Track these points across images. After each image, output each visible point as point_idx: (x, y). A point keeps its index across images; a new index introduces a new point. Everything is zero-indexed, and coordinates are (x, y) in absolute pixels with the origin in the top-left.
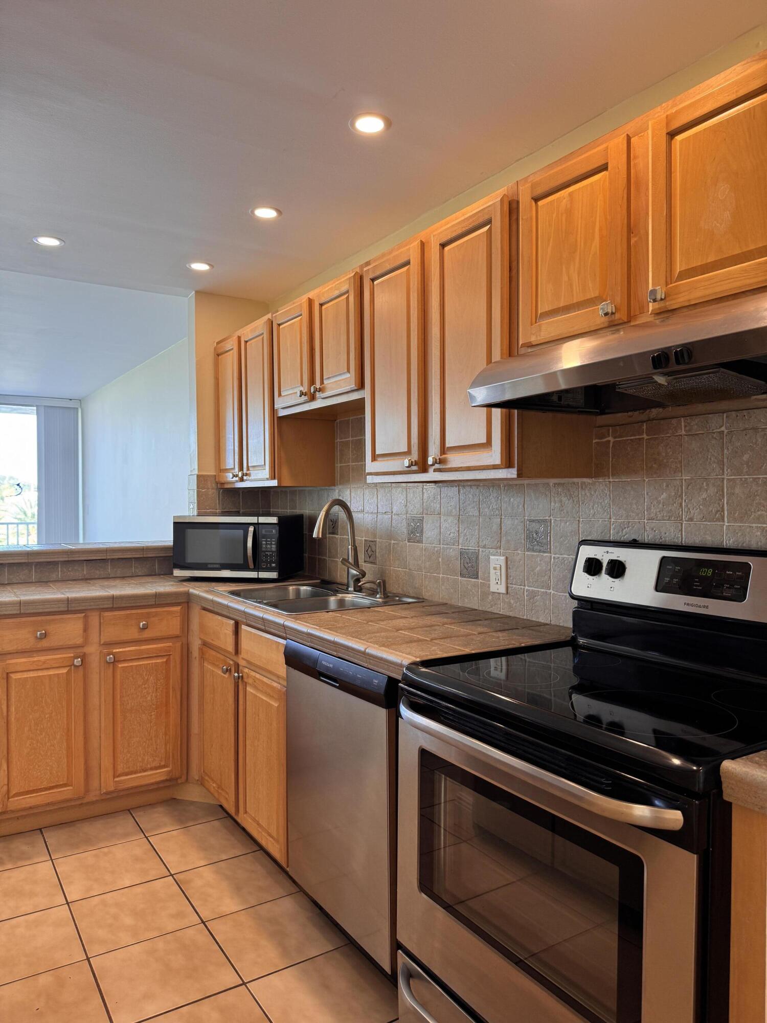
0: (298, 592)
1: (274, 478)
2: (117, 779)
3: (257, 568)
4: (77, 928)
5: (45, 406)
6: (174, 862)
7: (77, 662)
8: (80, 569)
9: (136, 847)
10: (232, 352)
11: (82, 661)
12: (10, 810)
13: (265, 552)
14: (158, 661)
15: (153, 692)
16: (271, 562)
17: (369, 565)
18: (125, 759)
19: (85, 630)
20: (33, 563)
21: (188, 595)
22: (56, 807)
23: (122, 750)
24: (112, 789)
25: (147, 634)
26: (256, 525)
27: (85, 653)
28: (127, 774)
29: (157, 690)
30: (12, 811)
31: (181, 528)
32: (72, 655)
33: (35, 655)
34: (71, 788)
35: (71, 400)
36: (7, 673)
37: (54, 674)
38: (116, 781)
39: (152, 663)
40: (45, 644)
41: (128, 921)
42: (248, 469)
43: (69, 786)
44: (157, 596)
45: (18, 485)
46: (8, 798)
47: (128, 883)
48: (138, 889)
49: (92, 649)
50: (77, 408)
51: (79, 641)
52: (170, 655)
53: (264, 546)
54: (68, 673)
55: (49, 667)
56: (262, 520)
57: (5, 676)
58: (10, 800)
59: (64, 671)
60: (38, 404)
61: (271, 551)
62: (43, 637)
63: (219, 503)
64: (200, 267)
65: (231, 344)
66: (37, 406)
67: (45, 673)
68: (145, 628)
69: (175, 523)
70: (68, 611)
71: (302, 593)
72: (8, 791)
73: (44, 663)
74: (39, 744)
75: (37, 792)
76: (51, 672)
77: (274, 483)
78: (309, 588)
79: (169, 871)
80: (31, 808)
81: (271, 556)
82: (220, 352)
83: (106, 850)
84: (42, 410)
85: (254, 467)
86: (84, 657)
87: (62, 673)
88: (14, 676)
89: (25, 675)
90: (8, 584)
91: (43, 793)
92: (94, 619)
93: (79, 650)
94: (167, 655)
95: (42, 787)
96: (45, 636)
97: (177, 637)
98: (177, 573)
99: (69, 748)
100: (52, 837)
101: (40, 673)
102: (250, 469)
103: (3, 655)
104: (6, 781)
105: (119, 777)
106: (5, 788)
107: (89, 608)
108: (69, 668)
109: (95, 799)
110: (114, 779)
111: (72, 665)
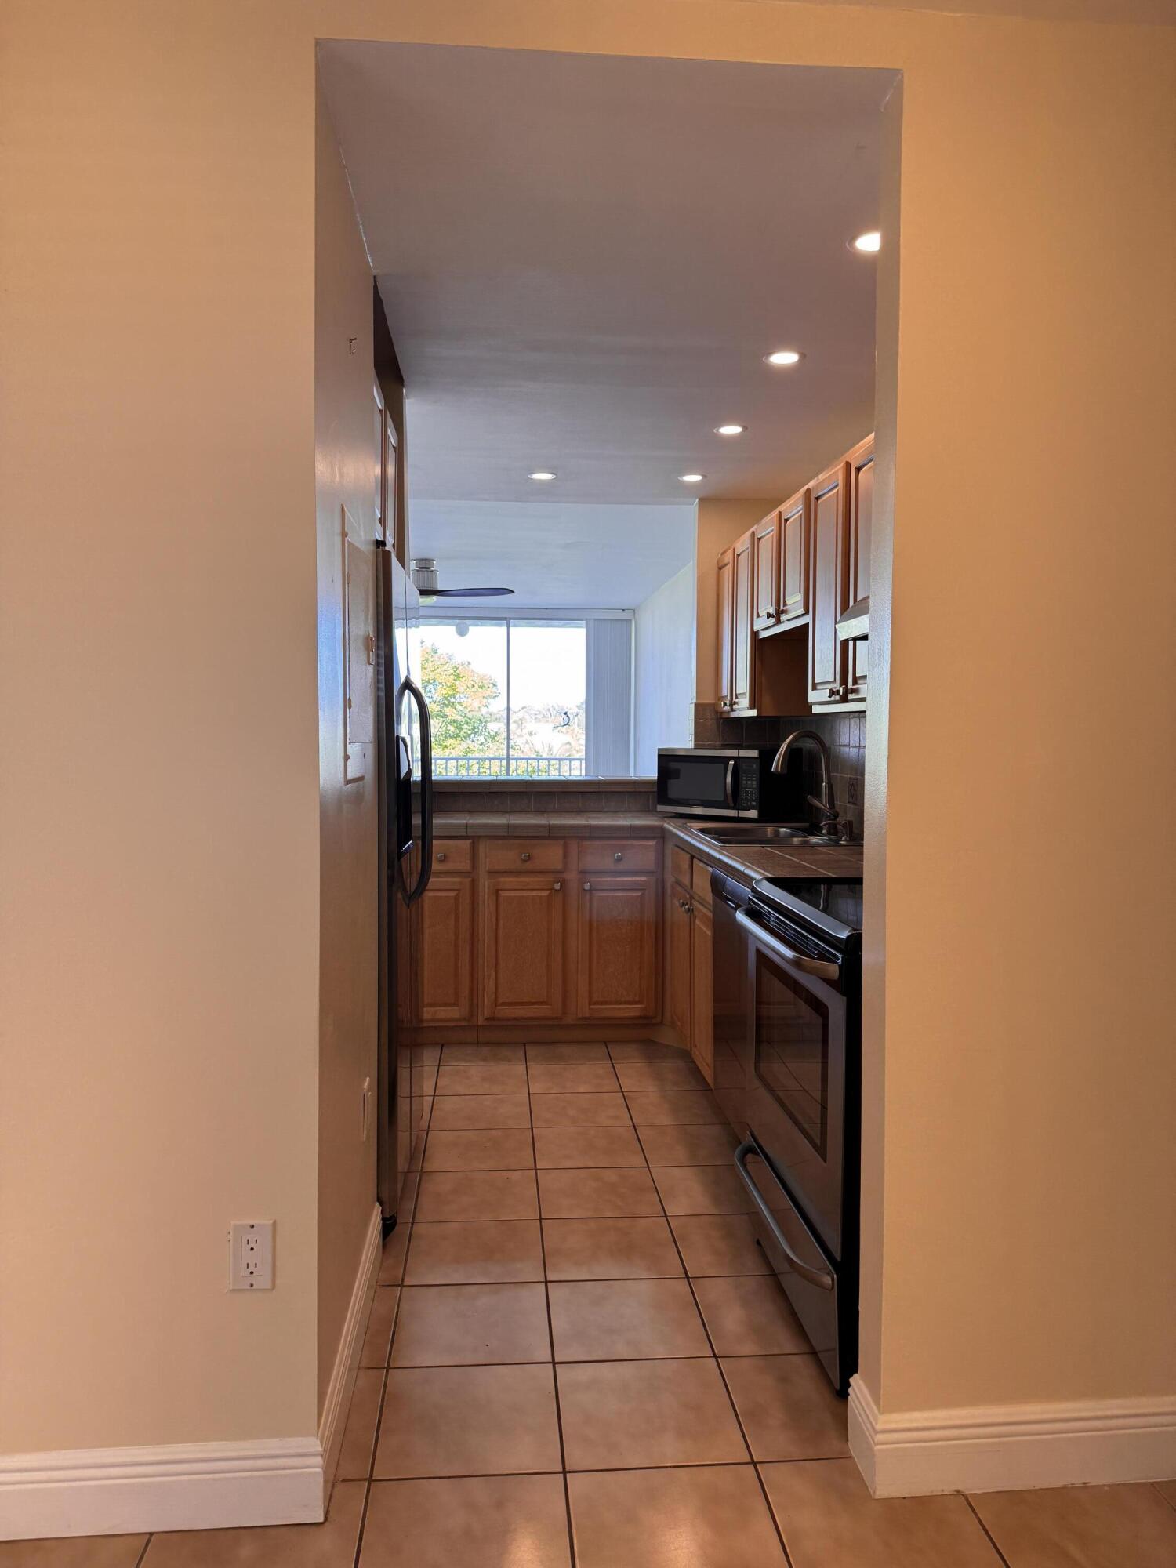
0: (777, 833)
1: (754, 708)
2: (592, 1007)
3: (736, 807)
4: (530, 1109)
5: (595, 620)
6: (628, 1084)
7: (557, 886)
9: (601, 1068)
10: (727, 567)
11: (561, 885)
12: (497, 1017)
13: (745, 788)
14: (632, 895)
15: (628, 926)
16: (751, 800)
17: (852, 806)
18: (601, 987)
19: (565, 856)
20: (532, 792)
21: (662, 829)
22: (537, 1023)
23: (597, 979)
24: (587, 1015)
25: (621, 867)
26: (736, 759)
27: (564, 878)
28: (602, 1003)
29: (632, 924)
30: (499, 1019)
31: (667, 760)
32: (552, 879)
33: (520, 876)
34: (549, 1007)
35: (623, 610)
36: (497, 890)
37: (537, 896)
38: (592, 1009)
39: (626, 896)
40: (529, 866)
41: (573, 1112)
42: (737, 698)
43: (548, 1005)
44: (632, 828)
45: (566, 714)
46: (496, 1006)
48: (588, 1096)
49: (572, 876)
50: (631, 620)
51: (559, 867)
52: (644, 889)
53: (744, 782)
54: (549, 895)
55: (533, 888)
56: (743, 753)
57: (494, 892)
58: (498, 1008)
59: (545, 893)
60: (588, 617)
61: (753, 789)
62: (526, 859)
63: (719, 735)
64: (693, 478)
65: (728, 557)
66: (586, 620)
67: (529, 893)
68: (620, 860)
69: (659, 756)
70: (549, 836)
71: (781, 835)
72: (496, 999)
73: (529, 884)
76: (534, 893)
77: (753, 713)
78: (788, 830)
79: (621, 1088)
80: (514, 1019)
81: (752, 793)
82: (721, 564)
83: (574, 1066)
84: (592, 623)
85: (740, 694)
86: (564, 883)
88: (504, 894)
89: (512, 894)
90: (511, 812)
91: (525, 1007)
92: (574, 846)
93: (559, 875)
94: (641, 889)
95: (524, 1001)
96: (529, 858)
97: (653, 872)
98: (660, 808)
100: (532, 1051)
101: (525, 893)
102: (739, 697)
103: (493, 873)
104: (494, 990)
105: (594, 1004)
106: (493, 997)
107: (567, 835)
108: (549, 891)
109: (572, 1023)
110: (590, 1005)
111: (552, 889)
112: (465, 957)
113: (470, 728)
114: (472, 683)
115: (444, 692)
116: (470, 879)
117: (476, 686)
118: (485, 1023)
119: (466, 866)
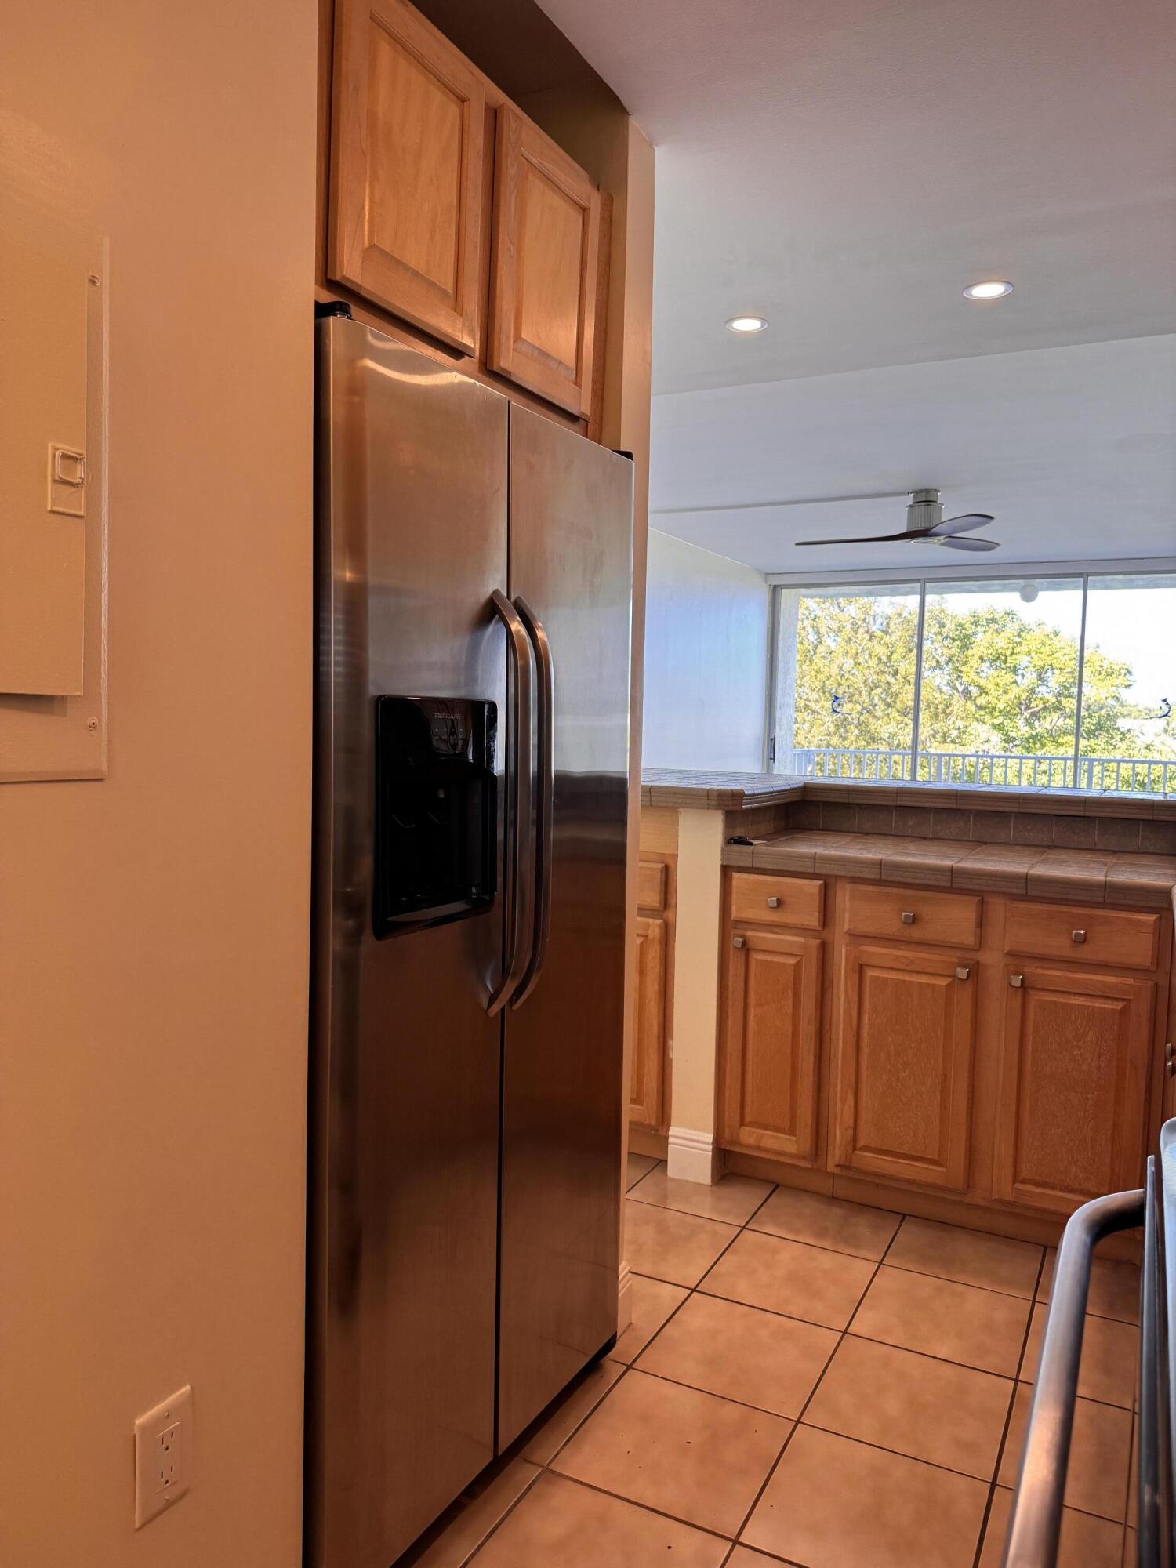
2: (1018, 1186)
4: (824, 1372)
7: (962, 973)
8: (1045, 829)
11: (970, 972)
12: (855, 1168)
14: (1106, 1006)
15: (1092, 1059)
18: (1035, 1157)
19: (981, 923)
21: (1169, 895)
22: (920, 1191)
23: (1031, 1141)
24: (1010, 1198)
25: (1085, 953)
27: (978, 961)
28: (1037, 1184)
29: (1099, 1056)
30: (858, 1170)
32: (955, 960)
33: (902, 948)
34: (944, 1170)
36: (861, 966)
37: (928, 984)
38: (1017, 1189)
39: (1094, 1007)
40: (915, 933)
41: (893, 1406)
43: (941, 1165)
44: (1107, 887)
46: (854, 1149)
47: (942, 1353)
48: (948, 1371)
49: (993, 959)
51: (970, 940)
52: (1130, 1000)
54: (949, 986)
55: (921, 970)
57: (857, 968)
58: (856, 1152)
59: (943, 982)
62: (911, 921)
67: (914, 978)
68: (1082, 941)
70: (951, 887)
72: (855, 1139)
73: (912, 962)
74: (899, 1085)
75: (894, 1156)
76: (924, 979)
80: (884, 1176)
83: (960, 1288)
86: (974, 968)
87: (939, 986)
88: (870, 973)
89: (887, 975)
91: (903, 1161)
92: (997, 909)
93: (969, 955)
94: (1125, 1000)
95: (901, 1151)
96: (916, 920)
99: (943, 1105)
100: (910, 1234)
101: (907, 977)
103: (856, 937)
104: (851, 1122)
105: (1023, 1182)
106: (850, 1132)
107: (985, 888)
108: (950, 980)
109: (982, 1203)
110: (1014, 1183)
111: (954, 976)
112: (807, 1062)
113: (1095, 722)
114: (1099, 669)
115: (1062, 679)
116: (818, 941)
117: (1104, 673)
118: (838, 1171)
119: (812, 920)
